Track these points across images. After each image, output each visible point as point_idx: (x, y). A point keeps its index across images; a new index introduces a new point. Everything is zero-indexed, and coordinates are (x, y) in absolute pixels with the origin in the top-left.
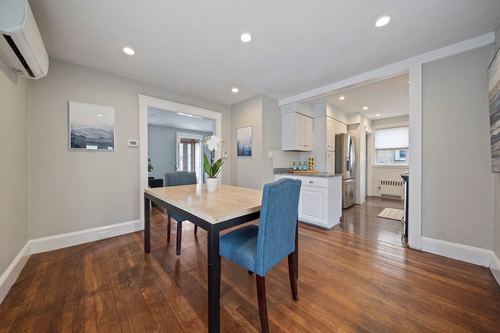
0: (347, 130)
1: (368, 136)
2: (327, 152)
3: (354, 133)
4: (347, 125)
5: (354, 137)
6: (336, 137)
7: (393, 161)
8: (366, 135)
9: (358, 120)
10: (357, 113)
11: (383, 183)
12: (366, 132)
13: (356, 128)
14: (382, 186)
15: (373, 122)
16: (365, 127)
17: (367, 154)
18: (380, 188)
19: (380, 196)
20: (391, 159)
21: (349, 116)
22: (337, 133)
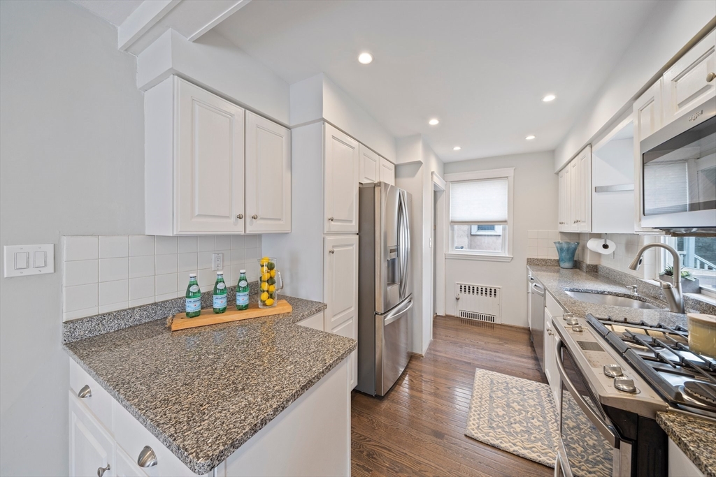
0: (396, 177)
1: (438, 194)
2: (328, 238)
3: (408, 184)
4: (396, 167)
5: (410, 195)
6: (361, 191)
7: (469, 235)
8: (435, 192)
9: (418, 154)
10: (415, 137)
11: (463, 289)
12: (435, 186)
13: (413, 175)
14: (463, 296)
15: (446, 167)
16: (432, 173)
17: (435, 229)
18: (458, 299)
19: (458, 314)
20: (466, 233)
21: (399, 143)
22: (365, 181)
